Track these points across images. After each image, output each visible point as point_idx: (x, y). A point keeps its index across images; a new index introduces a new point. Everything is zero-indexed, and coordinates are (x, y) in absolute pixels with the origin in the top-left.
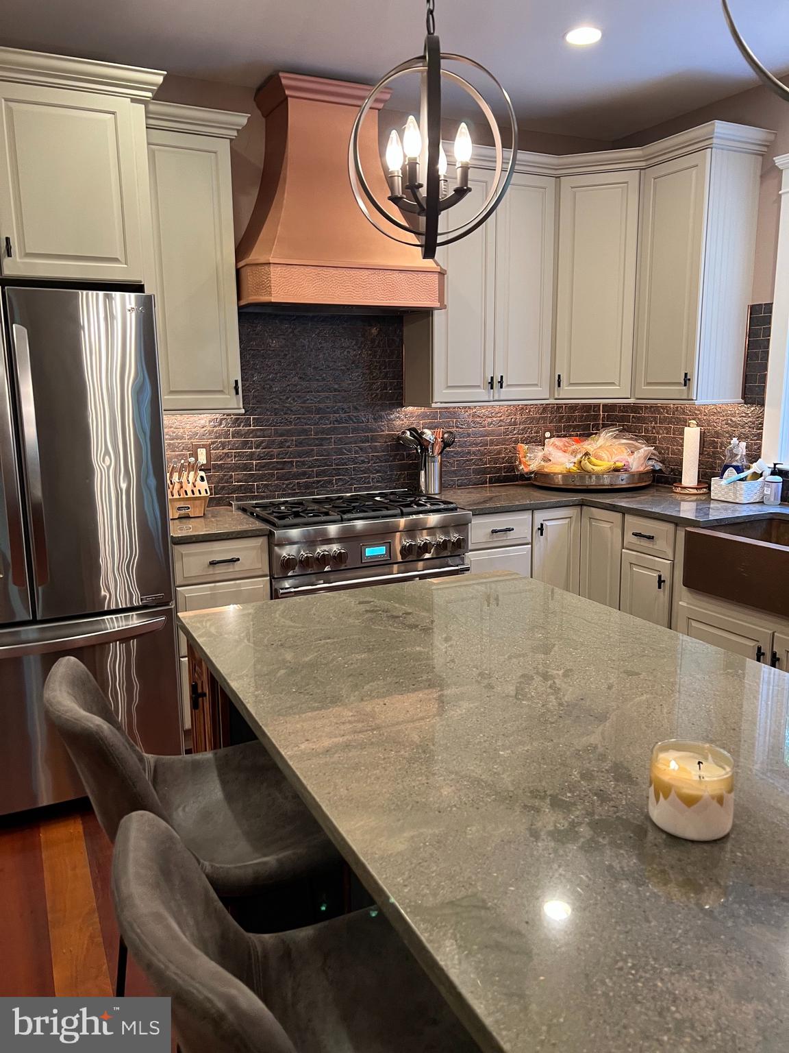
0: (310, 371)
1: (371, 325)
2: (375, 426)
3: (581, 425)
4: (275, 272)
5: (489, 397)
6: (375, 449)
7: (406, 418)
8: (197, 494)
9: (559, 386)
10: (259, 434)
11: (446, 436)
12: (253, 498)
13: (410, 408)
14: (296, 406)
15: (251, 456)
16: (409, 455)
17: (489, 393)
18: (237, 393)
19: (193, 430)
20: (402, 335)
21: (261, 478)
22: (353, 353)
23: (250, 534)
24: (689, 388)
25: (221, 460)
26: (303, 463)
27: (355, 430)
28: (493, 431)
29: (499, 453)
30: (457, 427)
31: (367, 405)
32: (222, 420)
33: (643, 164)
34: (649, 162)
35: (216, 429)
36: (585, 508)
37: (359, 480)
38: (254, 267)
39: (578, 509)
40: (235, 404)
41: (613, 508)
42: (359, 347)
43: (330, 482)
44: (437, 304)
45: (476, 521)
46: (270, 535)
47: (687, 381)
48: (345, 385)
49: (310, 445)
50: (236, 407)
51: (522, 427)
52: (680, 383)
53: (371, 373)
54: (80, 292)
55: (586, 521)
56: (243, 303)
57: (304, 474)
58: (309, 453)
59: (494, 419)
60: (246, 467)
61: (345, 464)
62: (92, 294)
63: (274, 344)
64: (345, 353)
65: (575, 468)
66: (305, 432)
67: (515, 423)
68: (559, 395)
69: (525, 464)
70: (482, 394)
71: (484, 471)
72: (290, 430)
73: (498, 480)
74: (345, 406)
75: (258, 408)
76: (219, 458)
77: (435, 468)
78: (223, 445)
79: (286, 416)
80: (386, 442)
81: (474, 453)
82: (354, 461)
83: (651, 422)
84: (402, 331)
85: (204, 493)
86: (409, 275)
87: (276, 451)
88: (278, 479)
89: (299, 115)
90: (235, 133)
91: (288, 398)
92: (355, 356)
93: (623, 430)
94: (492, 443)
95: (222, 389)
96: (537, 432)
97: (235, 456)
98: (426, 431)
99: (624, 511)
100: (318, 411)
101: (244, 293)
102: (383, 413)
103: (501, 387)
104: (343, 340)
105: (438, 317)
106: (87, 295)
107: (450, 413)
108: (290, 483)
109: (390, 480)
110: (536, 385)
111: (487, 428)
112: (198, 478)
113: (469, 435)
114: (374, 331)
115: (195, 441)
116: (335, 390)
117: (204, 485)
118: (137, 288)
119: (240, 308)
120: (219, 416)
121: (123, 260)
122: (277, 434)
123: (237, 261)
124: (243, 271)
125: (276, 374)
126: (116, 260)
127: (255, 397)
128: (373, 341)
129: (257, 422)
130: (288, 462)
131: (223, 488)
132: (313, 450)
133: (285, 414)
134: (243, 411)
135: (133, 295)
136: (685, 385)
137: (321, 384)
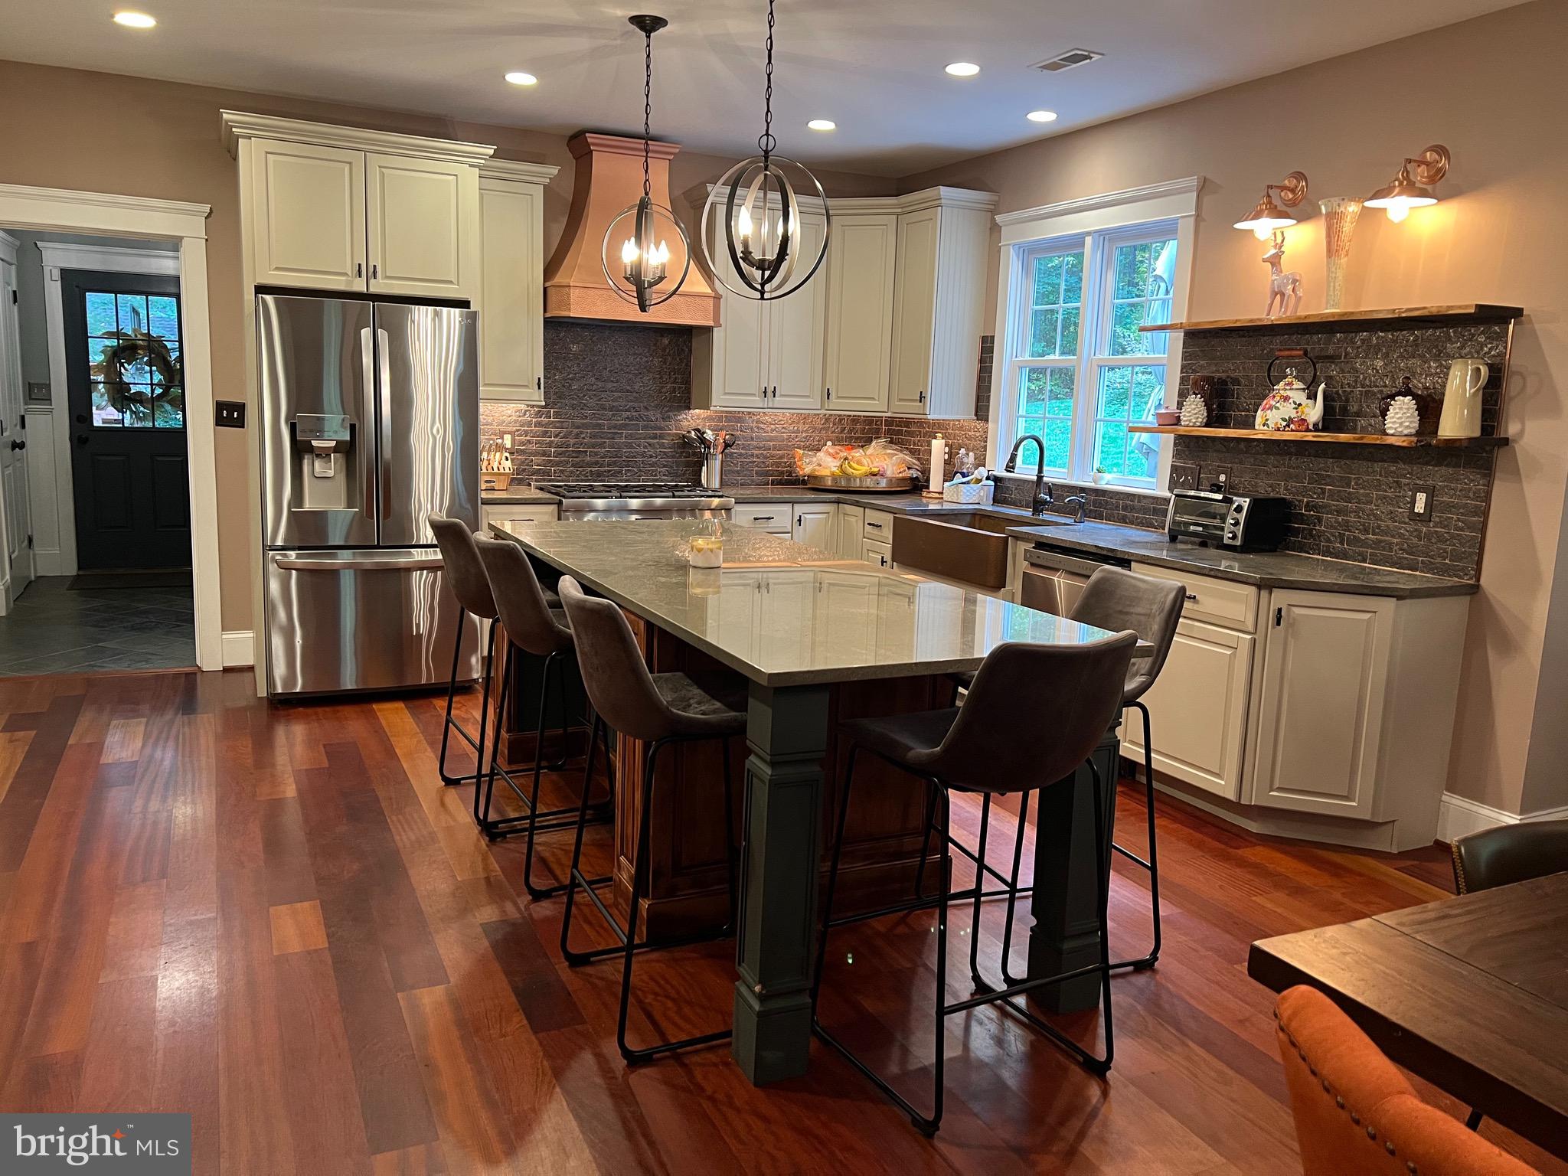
0: (606, 373)
1: (662, 336)
2: (663, 424)
3: (863, 438)
4: (574, 294)
5: (764, 405)
6: (662, 446)
7: (692, 419)
8: (502, 471)
9: (828, 398)
10: (557, 425)
11: (727, 437)
12: (550, 481)
13: (697, 411)
14: (592, 402)
15: (550, 444)
16: (694, 454)
17: (764, 401)
18: (539, 388)
19: (501, 418)
20: (691, 346)
21: (557, 464)
22: (645, 359)
23: (543, 502)
24: (924, 404)
25: (524, 445)
26: (596, 454)
27: (645, 427)
28: (776, 437)
29: (781, 457)
30: (741, 431)
31: (656, 406)
32: (526, 411)
33: (900, 210)
34: (904, 210)
35: (520, 419)
36: (840, 505)
37: (646, 473)
38: (558, 289)
39: (836, 505)
40: (538, 397)
41: (857, 504)
42: (651, 355)
43: (620, 472)
44: (711, 323)
45: (739, 508)
46: (560, 503)
47: (922, 398)
48: (636, 387)
49: (602, 438)
50: (538, 399)
51: (804, 435)
52: (917, 400)
53: (661, 378)
54: (413, 306)
55: (841, 516)
56: (548, 315)
57: (596, 463)
58: (602, 445)
59: (777, 426)
60: (544, 454)
61: (635, 457)
62: (423, 308)
63: (575, 348)
64: (638, 359)
65: (838, 471)
66: (599, 426)
67: (797, 432)
68: (828, 406)
69: (800, 467)
70: (757, 401)
71: (767, 474)
72: (586, 423)
73: (780, 483)
74: (636, 405)
75: (558, 402)
76: (522, 443)
77: (716, 464)
78: (526, 433)
79: (583, 411)
80: (673, 440)
81: (757, 455)
82: (643, 455)
83: (918, 435)
84: (691, 342)
85: (507, 471)
86: (688, 299)
87: (572, 441)
88: (573, 465)
89: (602, 164)
90: (548, 180)
91: (584, 396)
92: (647, 362)
93: (891, 442)
94: (775, 448)
95: (526, 384)
96: (819, 441)
97: (536, 444)
98: (707, 431)
99: (865, 506)
100: (612, 408)
101: (549, 308)
102: (671, 414)
103: (774, 396)
104: (636, 347)
105: (717, 334)
106: (419, 310)
107: (733, 418)
108: (583, 471)
109: (676, 475)
110: (808, 397)
111: (770, 434)
112: (504, 458)
113: (752, 439)
114: (666, 341)
115: (503, 429)
116: (628, 391)
117: (509, 464)
118: (464, 304)
119: (544, 318)
120: (523, 407)
121: (455, 282)
122: (574, 426)
123: (544, 282)
124: (549, 290)
125: (575, 374)
126: (451, 282)
127: (556, 393)
128: (664, 350)
129: (557, 415)
130: (583, 451)
131: (524, 470)
132: (605, 442)
133: (582, 409)
134: (544, 403)
135: (457, 310)
136: (921, 402)
137: (615, 385)
